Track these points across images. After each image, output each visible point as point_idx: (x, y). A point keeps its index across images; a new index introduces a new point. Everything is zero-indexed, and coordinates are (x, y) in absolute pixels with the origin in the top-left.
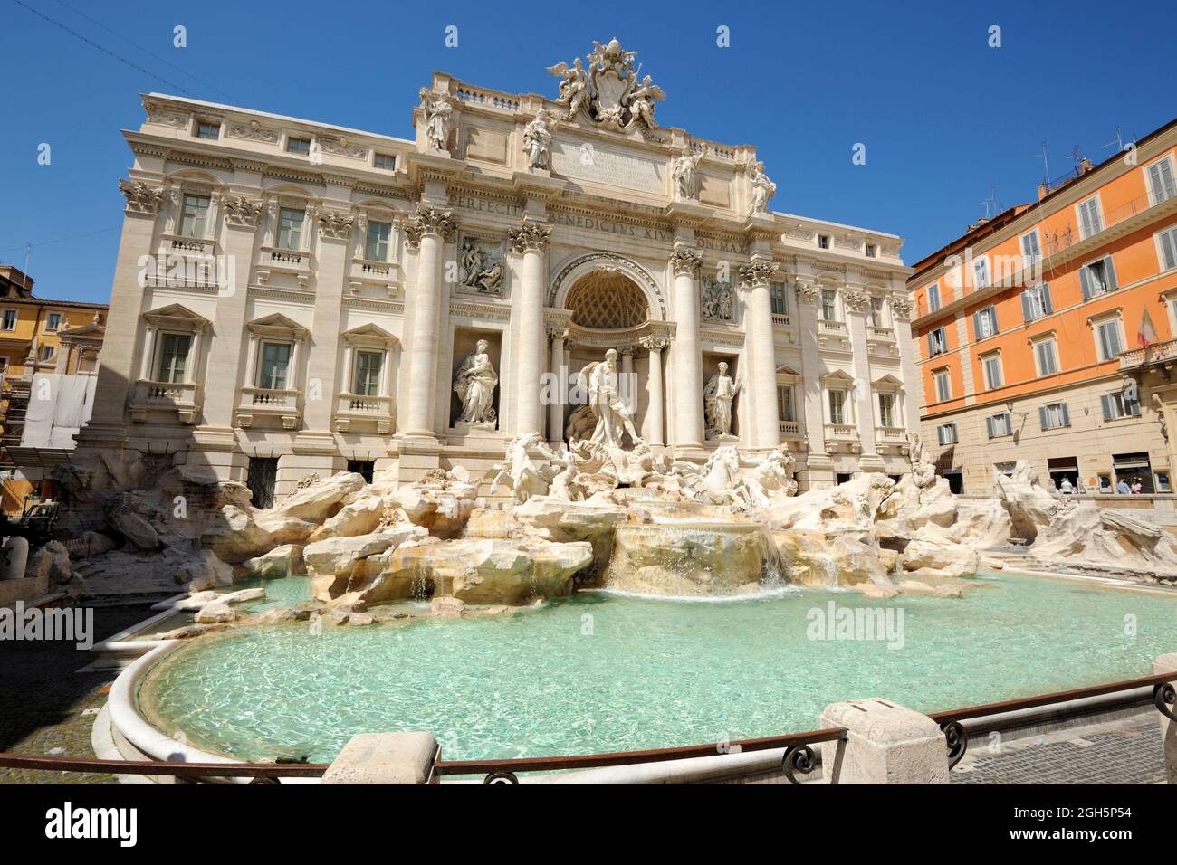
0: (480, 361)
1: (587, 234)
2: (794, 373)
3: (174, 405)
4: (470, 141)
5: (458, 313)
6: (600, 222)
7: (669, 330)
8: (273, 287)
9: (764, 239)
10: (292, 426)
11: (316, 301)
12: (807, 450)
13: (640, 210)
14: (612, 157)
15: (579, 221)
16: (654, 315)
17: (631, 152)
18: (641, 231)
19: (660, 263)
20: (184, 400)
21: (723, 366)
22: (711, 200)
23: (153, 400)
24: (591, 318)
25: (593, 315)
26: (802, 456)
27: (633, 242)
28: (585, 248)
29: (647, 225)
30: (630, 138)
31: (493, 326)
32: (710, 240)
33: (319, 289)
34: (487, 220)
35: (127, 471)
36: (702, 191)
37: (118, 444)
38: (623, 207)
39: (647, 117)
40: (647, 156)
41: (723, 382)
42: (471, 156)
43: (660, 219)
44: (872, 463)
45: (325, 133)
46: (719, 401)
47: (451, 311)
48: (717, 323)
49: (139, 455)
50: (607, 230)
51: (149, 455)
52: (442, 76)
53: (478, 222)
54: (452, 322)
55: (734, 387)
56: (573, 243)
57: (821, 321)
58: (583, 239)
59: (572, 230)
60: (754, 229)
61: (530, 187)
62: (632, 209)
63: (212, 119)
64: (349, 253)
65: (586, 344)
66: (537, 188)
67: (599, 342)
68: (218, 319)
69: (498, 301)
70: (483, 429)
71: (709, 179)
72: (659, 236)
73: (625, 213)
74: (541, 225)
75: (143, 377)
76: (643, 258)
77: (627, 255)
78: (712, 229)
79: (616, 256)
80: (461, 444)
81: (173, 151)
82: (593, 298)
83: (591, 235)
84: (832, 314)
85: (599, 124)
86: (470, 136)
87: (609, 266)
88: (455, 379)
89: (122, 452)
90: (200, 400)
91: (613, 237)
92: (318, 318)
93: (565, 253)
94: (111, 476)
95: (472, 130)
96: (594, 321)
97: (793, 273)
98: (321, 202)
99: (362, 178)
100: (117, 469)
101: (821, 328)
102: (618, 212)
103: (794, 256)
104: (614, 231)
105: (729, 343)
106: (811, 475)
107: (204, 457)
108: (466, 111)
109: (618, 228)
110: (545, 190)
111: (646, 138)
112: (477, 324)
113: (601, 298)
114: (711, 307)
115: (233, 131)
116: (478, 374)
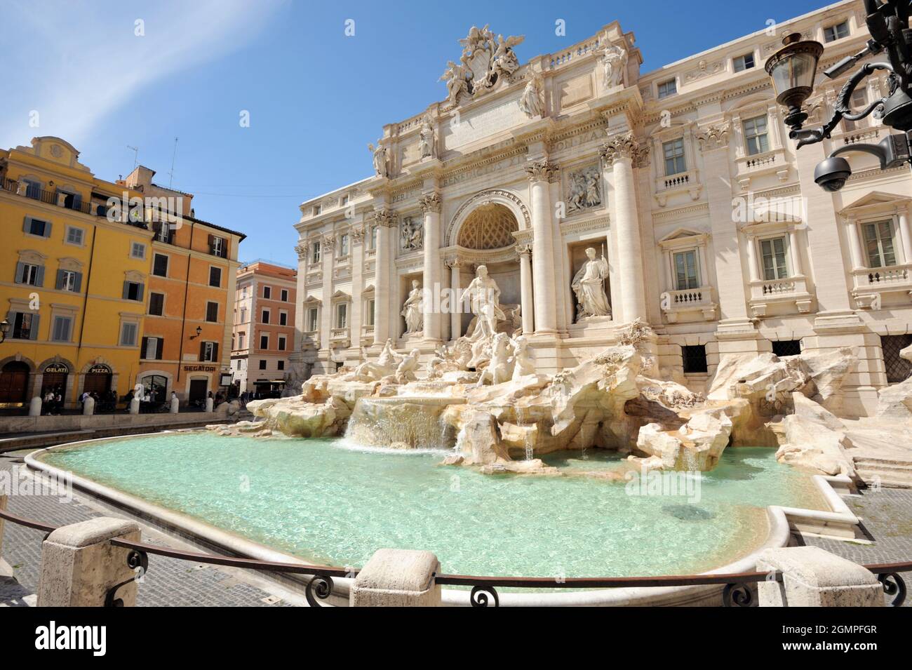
0: (413, 293)
1: (467, 184)
2: (695, 234)
3: (312, 341)
4: (404, 157)
5: (401, 268)
6: (476, 170)
7: (529, 236)
8: (340, 277)
9: (616, 113)
10: (347, 345)
11: (353, 279)
12: (717, 317)
13: (496, 149)
14: (484, 115)
15: (462, 177)
16: (522, 226)
17: (497, 102)
18: (507, 162)
19: (521, 182)
20: (315, 338)
21: (590, 252)
22: (572, 100)
23: (308, 340)
24: (501, 240)
25: (501, 238)
26: (711, 325)
27: (499, 174)
28: (468, 195)
29: (510, 155)
30: (497, 92)
31: (418, 270)
32: (568, 140)
33: (354, 272)
34: (410, 204)
35: (301, 372)
36: (563, 98)
37: (299, 361)
38: (484, 153)
39: (505, 67)
40: (510, 98)
41: (590, 267)
42: (404, 167)
43: (517, 146)
44: (836, 322)
45: (352, 188)
46: (584, 286)
47: (397, 268)
48: (583, 212)
49: (305, 365)
50: (481, 175)
51: (308, 364)
52: (385, 127)
53: (407, 207)
54: (398, 273)
55: (602, 269)
56: (458, 195)
57: (741, 160)
58: (465, 189)
59: (457, 186)
60: (601, 110)
61: (420, 173)
62: (491, 150)
63: (318, 205)
64: (364, 248)
65: (498, 261)
66: (425, 171)
67: (506, 257)
68: (324, 299)
69: (420, 253)
70: (414, 337)
71: (569, 83)
72: (521, 159)
73: (490, 155)
74: (429, 195)
75: (305, 331)
76: (510, 183)
77: (498, 186)
78: (565, 129)
79: (488, 191)
80: (404, 348)
81: (308, 226)
82: (496, 225)
83: (470, 183)
84: (765, 145)
85: (474, 96)
86: (403, 154)
87: (483, 202)
88: (402, 309)
89: (300, 363)
90: (320, 339)
91: (484, 178)
92: (354, 288)
93: (457, 204)
94: (296, 374)
95: (405, 150)
96: (503, 242)
97: (690, 122)
98: (352, 227)
99: (364, 206)
100: (298, 371)
101: (743, 169)
102: (485, 157)
103: (691, 103)
104: (486, 173)
105: (594, 228)
106: (722, 346)
107: (321, 364)
108: (399, 140)
109: (489, 168)
110: (429, 170)
111: (511, 82)
112: (411, 271)
113: (502, 223)
114: (577, 200)
115: (325, 207)
116: (410, 303)
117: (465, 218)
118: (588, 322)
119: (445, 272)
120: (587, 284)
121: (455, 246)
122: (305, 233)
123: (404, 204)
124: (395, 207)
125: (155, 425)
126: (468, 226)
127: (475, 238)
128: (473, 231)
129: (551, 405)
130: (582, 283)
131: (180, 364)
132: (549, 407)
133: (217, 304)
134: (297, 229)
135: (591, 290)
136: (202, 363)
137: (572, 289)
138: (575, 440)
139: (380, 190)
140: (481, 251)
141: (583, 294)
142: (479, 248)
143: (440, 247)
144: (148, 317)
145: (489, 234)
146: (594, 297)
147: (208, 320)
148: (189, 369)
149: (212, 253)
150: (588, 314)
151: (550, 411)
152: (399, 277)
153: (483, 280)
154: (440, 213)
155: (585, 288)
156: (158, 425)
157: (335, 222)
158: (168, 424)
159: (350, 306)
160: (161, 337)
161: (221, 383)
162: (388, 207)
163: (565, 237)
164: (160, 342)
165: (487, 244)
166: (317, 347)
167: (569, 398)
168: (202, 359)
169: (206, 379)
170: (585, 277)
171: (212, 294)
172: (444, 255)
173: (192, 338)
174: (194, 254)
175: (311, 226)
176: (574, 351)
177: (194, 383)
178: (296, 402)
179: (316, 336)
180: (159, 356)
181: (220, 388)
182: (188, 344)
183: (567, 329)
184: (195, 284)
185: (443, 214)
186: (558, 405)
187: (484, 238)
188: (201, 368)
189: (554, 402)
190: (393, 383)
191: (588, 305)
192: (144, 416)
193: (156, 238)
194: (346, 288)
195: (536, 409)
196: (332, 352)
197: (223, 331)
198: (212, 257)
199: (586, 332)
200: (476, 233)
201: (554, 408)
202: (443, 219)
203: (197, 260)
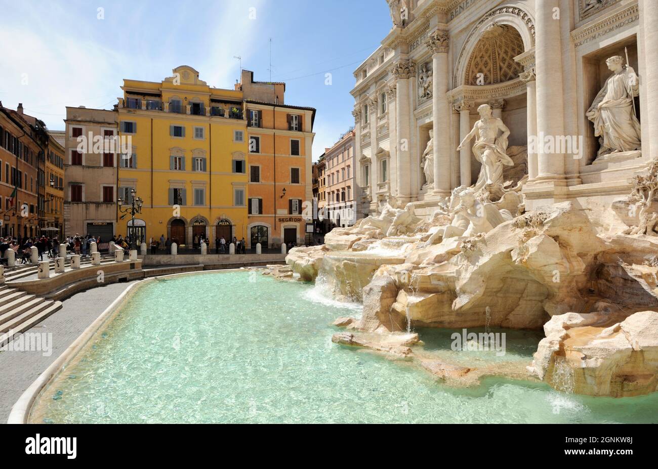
0: (429, 144)
41: (611, 85)
46: (603, 111)
55: (629, 84)
116: (426, 155)
117: (471, 51)
118: (608, 161)
119: (453, 117)
120: (606, 108)
121: (461, 87)
122: (358, 97)
123: (418, 51)
124: (412, 56)
125: (245, 262)
126: (478, 59)
127: (489, 71)
128: (486, 64)
129: (455, 275)
130: (601, 108)
131: (275, 217)
132: (453, 277)
133: (298, 169)
134: (353, 95)
135: (611, 117)
136: (291, 215)
137: (586, 117)
138: (511, 317)
139: (396, 42)
140: (496, 86)
141: (601, 124)
142: (496, 82)
143: (448, 90)
144: (251, 184)
145: (506, 63)
146: (616, 126)
147: (292, 182)
148: (282, 220)
149: (290, 128)
150: (610, 150)
151: (454, 282)
152: (418, 128)
153: (485, 122)
154: (448, 52)
155: (605, 114)
156: (247, 262)
157: (376, 82)
158: (253, 262)
159: (389, 161)
160: (260, 198)
161: (306, 230)
162: (405, 57)
163: (580, 47)
164: (260, 201)
165: (505, 75)
166: (370, 200)
167: (476, 268)
168: (291, 212)
169: (294, 227)
170: (605, 100)
171: (294, 162)
172: (451, 99)
173: (282, 197)
174: (277, 132)
175: (361, 90)
176: (582, 201)
177: (287, 231)
178: (317, 250)
179: (368, 189)
180: (261, 212)
181: (306, 234)
182: (280, 202)
183: (580, 173)
184: (280, 155)
185: (450, 53)
186: (462, 276)
187: (501, 68)
188: (290, 220)
189: (459, 272)
190: (373, 237)
191: (609, 138)
192: (238, 256)
193: (249, 125)
194: (385, 145)
195: (439, 278)
196: (379, 203)
197: (305, 190)
198: (290, 132)
199: (604, 175)
200: (491, 65)
201: (458, 279)
202: (450, 59)
203: (280, 137)
